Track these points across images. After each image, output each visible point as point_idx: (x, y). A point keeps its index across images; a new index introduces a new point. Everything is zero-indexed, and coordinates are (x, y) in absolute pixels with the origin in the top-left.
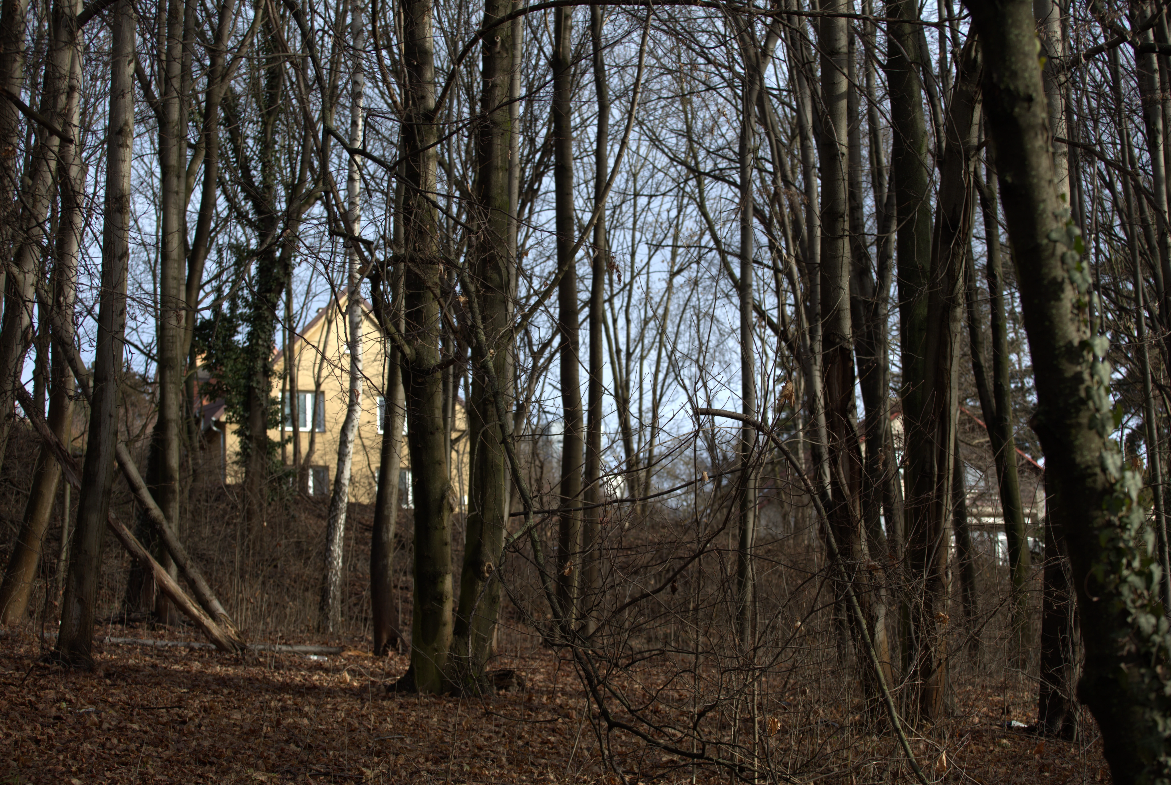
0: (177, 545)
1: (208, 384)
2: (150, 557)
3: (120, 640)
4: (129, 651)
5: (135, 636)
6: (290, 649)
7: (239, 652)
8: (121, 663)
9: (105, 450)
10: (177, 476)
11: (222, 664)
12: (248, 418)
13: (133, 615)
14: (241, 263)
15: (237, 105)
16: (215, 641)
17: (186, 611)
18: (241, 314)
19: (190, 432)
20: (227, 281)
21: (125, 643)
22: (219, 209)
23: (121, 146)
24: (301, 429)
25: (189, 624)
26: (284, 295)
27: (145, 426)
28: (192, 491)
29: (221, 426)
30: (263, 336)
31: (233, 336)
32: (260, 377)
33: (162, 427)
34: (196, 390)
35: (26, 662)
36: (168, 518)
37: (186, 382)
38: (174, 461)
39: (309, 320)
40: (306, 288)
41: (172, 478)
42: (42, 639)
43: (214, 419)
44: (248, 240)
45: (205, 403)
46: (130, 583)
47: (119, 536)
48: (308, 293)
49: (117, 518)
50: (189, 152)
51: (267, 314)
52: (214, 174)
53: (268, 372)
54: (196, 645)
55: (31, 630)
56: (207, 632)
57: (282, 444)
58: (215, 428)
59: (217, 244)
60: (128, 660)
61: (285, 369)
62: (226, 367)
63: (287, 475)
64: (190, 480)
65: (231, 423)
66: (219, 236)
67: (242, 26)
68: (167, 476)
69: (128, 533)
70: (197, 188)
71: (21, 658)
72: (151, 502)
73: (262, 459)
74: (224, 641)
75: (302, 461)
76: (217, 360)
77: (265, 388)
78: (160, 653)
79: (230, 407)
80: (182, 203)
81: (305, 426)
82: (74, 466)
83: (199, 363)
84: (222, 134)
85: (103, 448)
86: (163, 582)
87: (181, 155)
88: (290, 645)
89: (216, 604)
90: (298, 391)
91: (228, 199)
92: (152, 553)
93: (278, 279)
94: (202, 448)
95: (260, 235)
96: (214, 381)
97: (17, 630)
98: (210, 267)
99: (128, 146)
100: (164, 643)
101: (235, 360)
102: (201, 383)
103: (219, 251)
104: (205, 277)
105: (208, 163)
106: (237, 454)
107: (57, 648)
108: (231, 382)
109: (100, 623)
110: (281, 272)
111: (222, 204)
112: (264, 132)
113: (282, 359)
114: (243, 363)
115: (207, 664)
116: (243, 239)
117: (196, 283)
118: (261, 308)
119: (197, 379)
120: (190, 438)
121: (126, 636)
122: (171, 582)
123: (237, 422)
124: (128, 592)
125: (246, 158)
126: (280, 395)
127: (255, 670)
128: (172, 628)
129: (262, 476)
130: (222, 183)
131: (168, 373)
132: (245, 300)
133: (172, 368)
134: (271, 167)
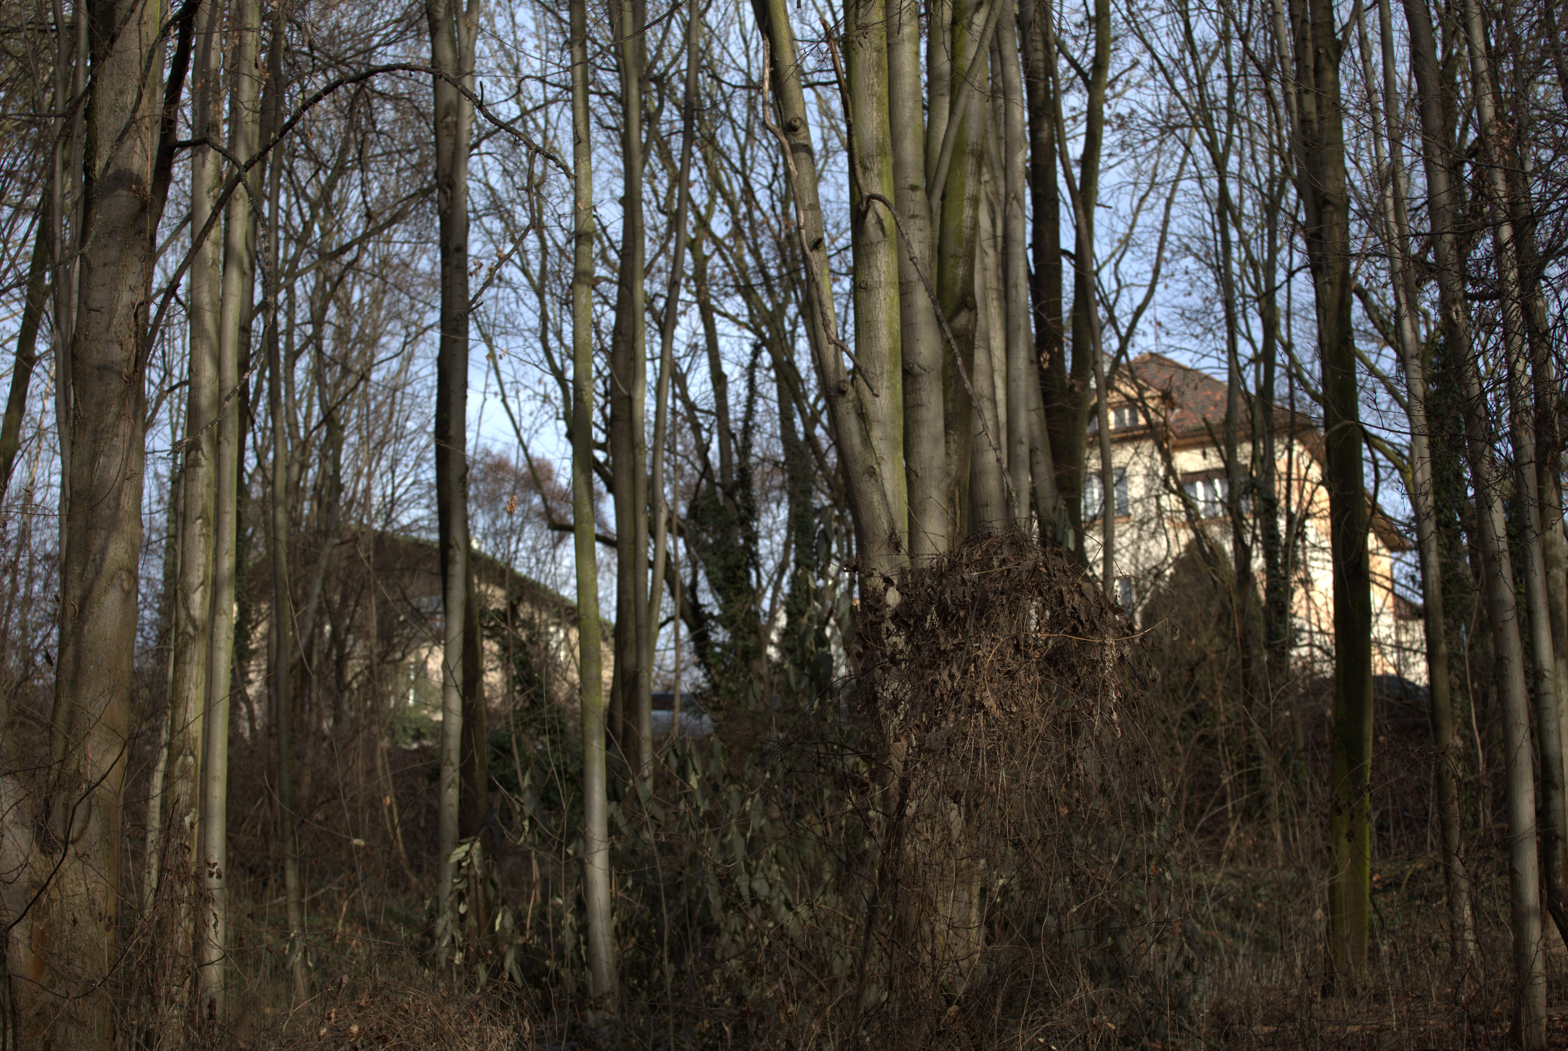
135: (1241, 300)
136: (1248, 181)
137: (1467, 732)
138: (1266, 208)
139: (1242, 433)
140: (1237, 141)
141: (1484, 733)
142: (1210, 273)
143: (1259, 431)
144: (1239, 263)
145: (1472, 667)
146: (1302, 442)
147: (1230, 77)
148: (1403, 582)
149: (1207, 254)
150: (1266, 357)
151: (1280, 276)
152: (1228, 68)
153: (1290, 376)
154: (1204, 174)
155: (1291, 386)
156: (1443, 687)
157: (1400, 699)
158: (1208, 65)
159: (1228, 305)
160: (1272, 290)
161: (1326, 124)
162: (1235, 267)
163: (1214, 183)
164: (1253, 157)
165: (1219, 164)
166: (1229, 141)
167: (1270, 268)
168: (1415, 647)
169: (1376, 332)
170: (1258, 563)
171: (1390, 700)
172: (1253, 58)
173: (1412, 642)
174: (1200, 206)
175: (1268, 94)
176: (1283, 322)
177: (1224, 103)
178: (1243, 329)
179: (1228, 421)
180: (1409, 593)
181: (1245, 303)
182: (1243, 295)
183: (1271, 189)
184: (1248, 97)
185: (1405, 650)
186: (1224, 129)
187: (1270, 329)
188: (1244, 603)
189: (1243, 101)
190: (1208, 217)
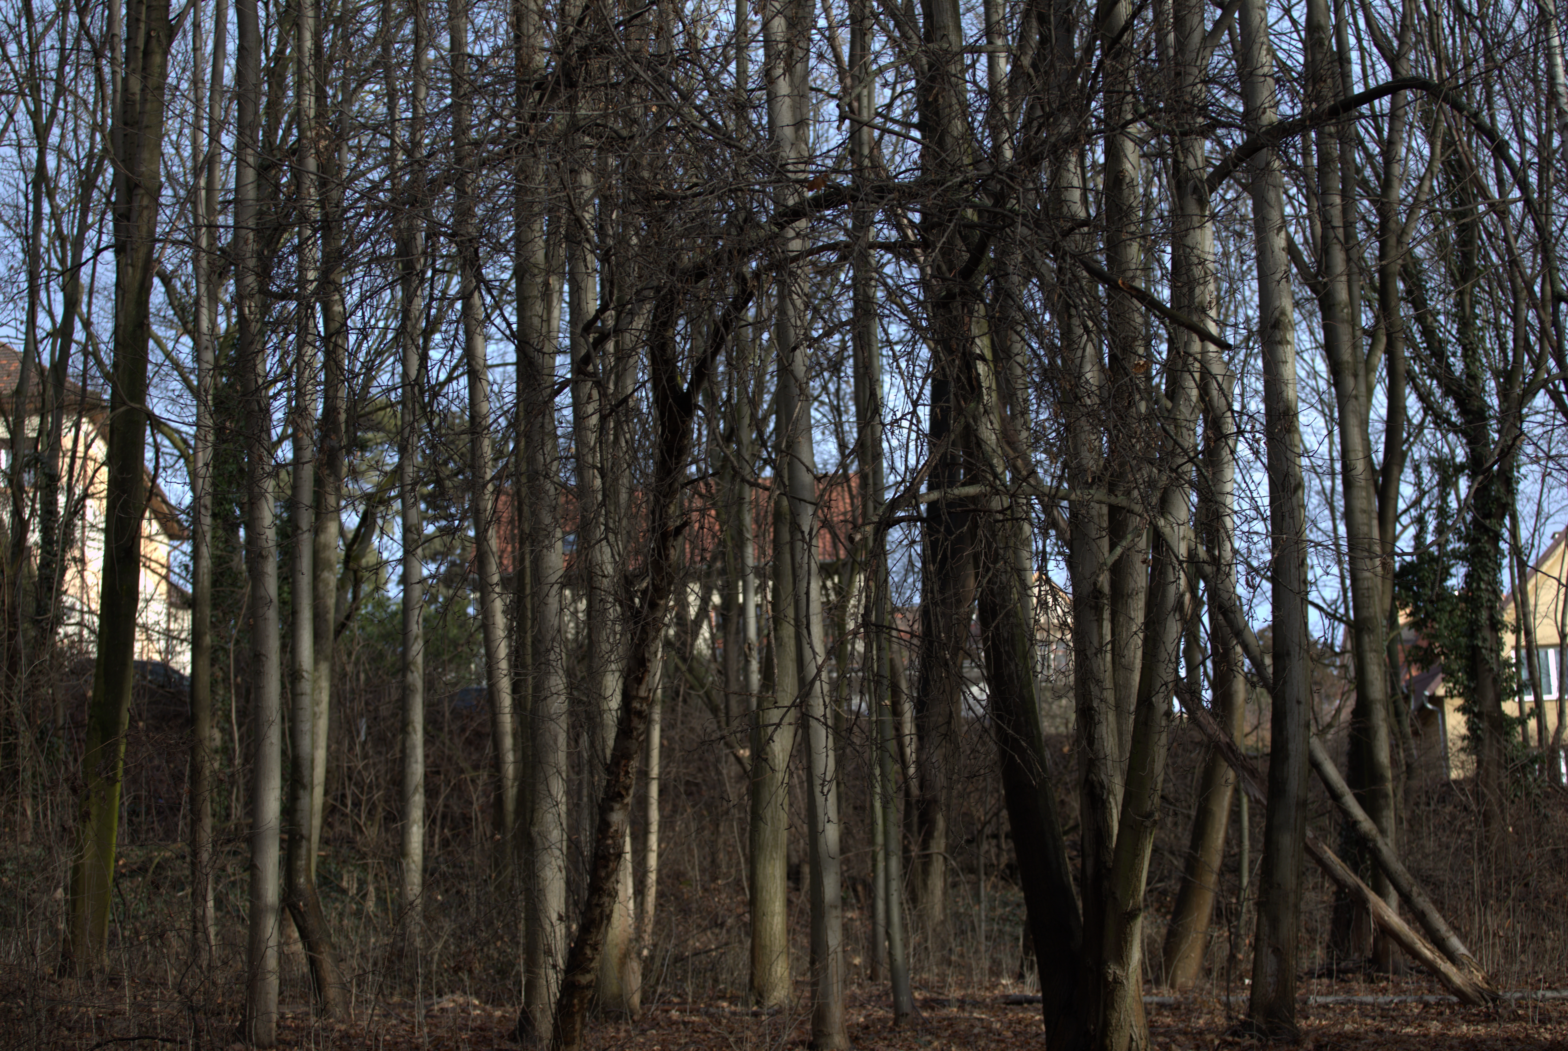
0: (1397, 866)
1: (1417, 648)
2: (1363, 886)
3: (1330, 999)
4: (1344, 1013)
5: (1348, 992)
6: (1555, 994)
7: (1490, 1004)
8: (1335, 1030)
9: (1295, 747)
10: (1389, 774)
11: (1469, 1022)
12: (1474, 689)
13: (1343, 964)
14: (1446, 483)
15: (1420, 272)
16: (1458, 992)
17: (1416, 955)
18: (1453, 550)
19: (1397, 714)
20: (1430, 508)
21: (1337, 1003)
22: (1411, 413)
23: (1280, 343)
24: (1546, 697)
25: (1419, 972)
26: (1507, 521)
27: (1338, 710)
28: (1407, 792)
29: (1438, 702)
30: (1485, 577)
31: (1445, 580)
32: (1487, 633)
33: (1363, 710)
34: (1401, 657)
35: (1209, 1037)
36: (1382, 832)
37: (1389, 648)
38: (1383, 755)
39: (1543, 548)
40: (1535, 508)
41: (1382, 779)
42: (1228, 1005)
43: (1427, 693)
44: (1452, 451)
45: (1414, 672)
46: (1335, 922)
47: (1320, 861)
48: (1538, 514)
49: (1316, 838)
50: (1366, 341)
51: (1488, 547)
52: (1401, 368)
53: (1496, 625)
54: (1432, 999)
55: (1210, 993)
56: (1445, 981)
57: (1522, 721)
58: (1429, 706)
59: (1413, 459)
60: (1343, 1024)
61: (1518, 619)
62: (1440, 623)
63: (1533, 761)
64: (1403, 777)
65: (1452, 697)
66: (1414, 449)
67: (1416, 167)
68: (1376, 777)
69: (1330, 856)
70: (1378, 387)
71: (1201, 1032)
72: (1358, 813)
73: (1498, 742)
74: (1469, 990)
75: (1550, 740)
76: (1427, 614)
77: (1495, 647)
78: (1385, 1013)
79: (1449, 675)
80: (1363, 411)
81: (1550, 693)
82: (1253, 773)
83: (1402, 619)
84: (1405, 310)
85: (1292, 746)
86: (1382, 918)
87: (1355, 346)
88: (1556, 989)
89: (1455, 942)
90: (1537, 647)
91: (1421, 398)
92: (1362, 878)
93: (1498, 499)
94: (1416, 733)
95: (1469, 443)
96: (1424, 644)
97: (1191, 996)
98: (1407, 491)
99: (1288, 342)
100: (1388, 999)
101: (1451, 612)
102: (1408, 646)
103: (1417, 469)
104: (1402, 506)
105: (1391, 352)
106: (1464, 738)
107: (1249, 1015)
108: (1447, 642)
109: (1300, 978)
110: (1502, 490)
111: (1413, 404)
112: (1459, 304)
113: (1512, 605)
114: (1462, 616)
115: (1448, 1023)
116: (1446, 450)
117: (1391, 514)
118: (1479, 540)
119: (1402, 641)
120: (1399, 722)
121: (1336, 993)
122: (1392, 916)
123: (1460, 695)
124: (1333, 934)
125: (1440, 341)
126: (1513, 654)
127: (1513, 1027)
128: (1396, 978)
129: (1499, 765)
130: (1411, 378)
131: (1366, 639)
132: (1458, 532)
133: (1371, 631)
134: (1474, 352)
135: (46, 272)
136: (67, 155)
137: (227, 726)
138: (81, 184)
139: (32, 406)
140: (61, 114)
141: (244, 729)
142: (18, 242)
143: (48, 405)
144: (48, 235)
145: (237, 660)
146: (92, 421)
147: (62, 49)
148: (177, 570)
149: (18, 224)
150: (63, 332)
151: (88, 253)
152: (62, 40)
153: (86, 353)
154: (24, 142)
155: (85, 363)
156: (205, 678)
157: (163, 687)
158: (43, 35)
159: (33, 277)
160: (78, 265)
161: (148, 106)
162: (44, 239)
163: (34, 153)
164: (75, 131)
165: (41, 134)
166: (53, 114)
167: (79, 244)
168: (183, 636)
169: (176, 320)
170: (34, 537)
171: (154, 687)
172: (87, 33)
173: (182, 631)
174: (16, 174)
175: (98, 71)
176: (85, 299)
177: (54, 74)
178: (45, 302)
179: (18, 392)
180: (181, 582)
181: (49, 276)
182: (48, 267)
183: (88, 166)
184: (78, 72)
185: (174, 638)
186: (50, 100)
187: (71, 305)
188: (16, 575)
189: (73, 74)
190: (23, 186)
